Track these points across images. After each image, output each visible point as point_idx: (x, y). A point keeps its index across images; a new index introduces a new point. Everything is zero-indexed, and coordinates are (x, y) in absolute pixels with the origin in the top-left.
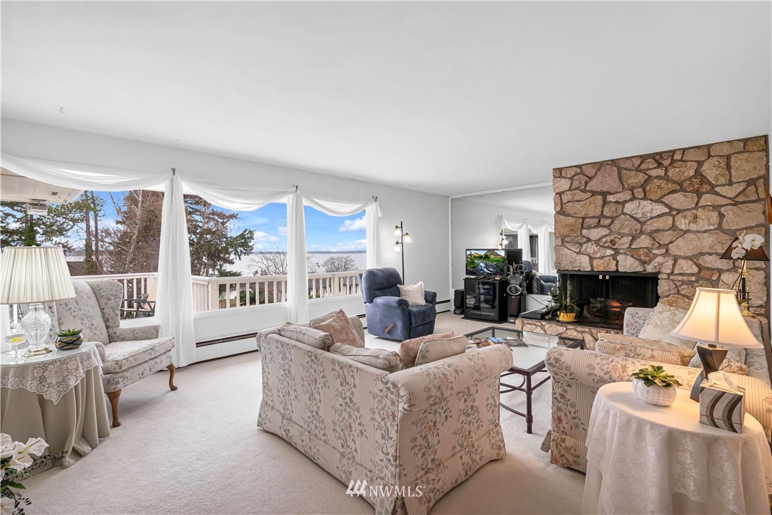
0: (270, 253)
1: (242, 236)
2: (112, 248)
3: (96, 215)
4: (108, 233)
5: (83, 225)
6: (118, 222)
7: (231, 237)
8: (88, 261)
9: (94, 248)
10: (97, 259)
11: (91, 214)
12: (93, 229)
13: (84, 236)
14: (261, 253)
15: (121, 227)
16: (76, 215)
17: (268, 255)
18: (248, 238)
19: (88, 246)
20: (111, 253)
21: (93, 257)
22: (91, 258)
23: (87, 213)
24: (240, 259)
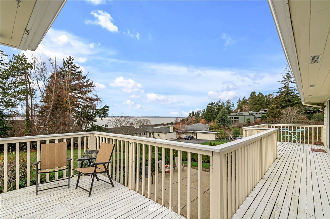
0: (118, 117)
1: (103, 108)
2: (38, 114)
3: (31, 97)
4: (37, 106)
5: (25, 102)
6: (41, 101)
7: (98, 109)
8: (27, 120)
9: (30, 113)
10: (32, 119)
11: (29, 96)
12: (30, 103)
13: (25, 107)
14: (114, 117)
15: (42, 104)
16: (22, 97)
18: (106, 110)
19: (27, 112)
20: (38, 116)
21: (30, 118)
23: (27, 96)
24: (102, 119)
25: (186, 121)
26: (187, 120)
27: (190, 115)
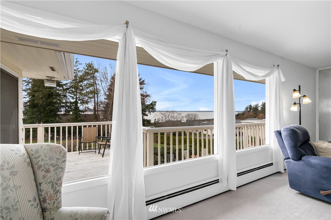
0: (163, 111)
1: (151, 104)
2: (103, 109)
3: (97, 96)
4: (102, 103)
5: (93, 100)
6: (105, 99)
7: (147, 105)
8: (95, 114)
9: (97, 109)
10: (98, 113)
11: (96, 95)
12: (96, 101)
13: (93, 104)
14: (160, 111)
15: (106, 101)
16: (91, 96)
17: (163, 112)
18: (154, 105)
19: (95, 108)
20: (102, 111)
21: (96, 112)
22: (95, 113)
23: (94, 95)
24: (150, 114)
25: (241, 116)
26: (243, 115)
27: (247, 108)
